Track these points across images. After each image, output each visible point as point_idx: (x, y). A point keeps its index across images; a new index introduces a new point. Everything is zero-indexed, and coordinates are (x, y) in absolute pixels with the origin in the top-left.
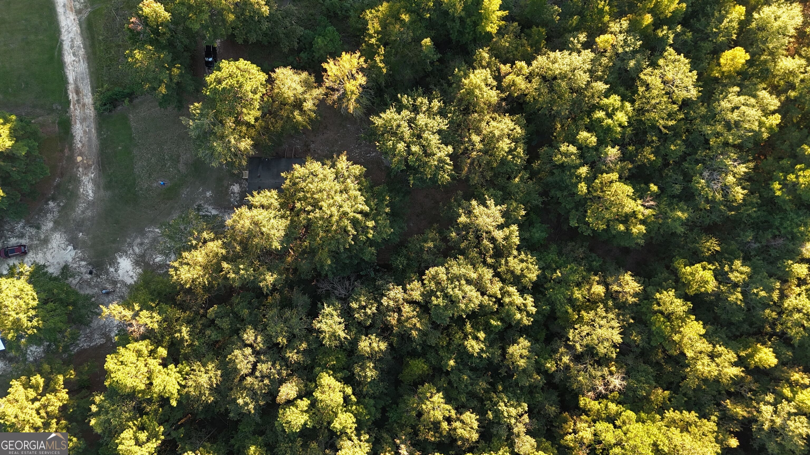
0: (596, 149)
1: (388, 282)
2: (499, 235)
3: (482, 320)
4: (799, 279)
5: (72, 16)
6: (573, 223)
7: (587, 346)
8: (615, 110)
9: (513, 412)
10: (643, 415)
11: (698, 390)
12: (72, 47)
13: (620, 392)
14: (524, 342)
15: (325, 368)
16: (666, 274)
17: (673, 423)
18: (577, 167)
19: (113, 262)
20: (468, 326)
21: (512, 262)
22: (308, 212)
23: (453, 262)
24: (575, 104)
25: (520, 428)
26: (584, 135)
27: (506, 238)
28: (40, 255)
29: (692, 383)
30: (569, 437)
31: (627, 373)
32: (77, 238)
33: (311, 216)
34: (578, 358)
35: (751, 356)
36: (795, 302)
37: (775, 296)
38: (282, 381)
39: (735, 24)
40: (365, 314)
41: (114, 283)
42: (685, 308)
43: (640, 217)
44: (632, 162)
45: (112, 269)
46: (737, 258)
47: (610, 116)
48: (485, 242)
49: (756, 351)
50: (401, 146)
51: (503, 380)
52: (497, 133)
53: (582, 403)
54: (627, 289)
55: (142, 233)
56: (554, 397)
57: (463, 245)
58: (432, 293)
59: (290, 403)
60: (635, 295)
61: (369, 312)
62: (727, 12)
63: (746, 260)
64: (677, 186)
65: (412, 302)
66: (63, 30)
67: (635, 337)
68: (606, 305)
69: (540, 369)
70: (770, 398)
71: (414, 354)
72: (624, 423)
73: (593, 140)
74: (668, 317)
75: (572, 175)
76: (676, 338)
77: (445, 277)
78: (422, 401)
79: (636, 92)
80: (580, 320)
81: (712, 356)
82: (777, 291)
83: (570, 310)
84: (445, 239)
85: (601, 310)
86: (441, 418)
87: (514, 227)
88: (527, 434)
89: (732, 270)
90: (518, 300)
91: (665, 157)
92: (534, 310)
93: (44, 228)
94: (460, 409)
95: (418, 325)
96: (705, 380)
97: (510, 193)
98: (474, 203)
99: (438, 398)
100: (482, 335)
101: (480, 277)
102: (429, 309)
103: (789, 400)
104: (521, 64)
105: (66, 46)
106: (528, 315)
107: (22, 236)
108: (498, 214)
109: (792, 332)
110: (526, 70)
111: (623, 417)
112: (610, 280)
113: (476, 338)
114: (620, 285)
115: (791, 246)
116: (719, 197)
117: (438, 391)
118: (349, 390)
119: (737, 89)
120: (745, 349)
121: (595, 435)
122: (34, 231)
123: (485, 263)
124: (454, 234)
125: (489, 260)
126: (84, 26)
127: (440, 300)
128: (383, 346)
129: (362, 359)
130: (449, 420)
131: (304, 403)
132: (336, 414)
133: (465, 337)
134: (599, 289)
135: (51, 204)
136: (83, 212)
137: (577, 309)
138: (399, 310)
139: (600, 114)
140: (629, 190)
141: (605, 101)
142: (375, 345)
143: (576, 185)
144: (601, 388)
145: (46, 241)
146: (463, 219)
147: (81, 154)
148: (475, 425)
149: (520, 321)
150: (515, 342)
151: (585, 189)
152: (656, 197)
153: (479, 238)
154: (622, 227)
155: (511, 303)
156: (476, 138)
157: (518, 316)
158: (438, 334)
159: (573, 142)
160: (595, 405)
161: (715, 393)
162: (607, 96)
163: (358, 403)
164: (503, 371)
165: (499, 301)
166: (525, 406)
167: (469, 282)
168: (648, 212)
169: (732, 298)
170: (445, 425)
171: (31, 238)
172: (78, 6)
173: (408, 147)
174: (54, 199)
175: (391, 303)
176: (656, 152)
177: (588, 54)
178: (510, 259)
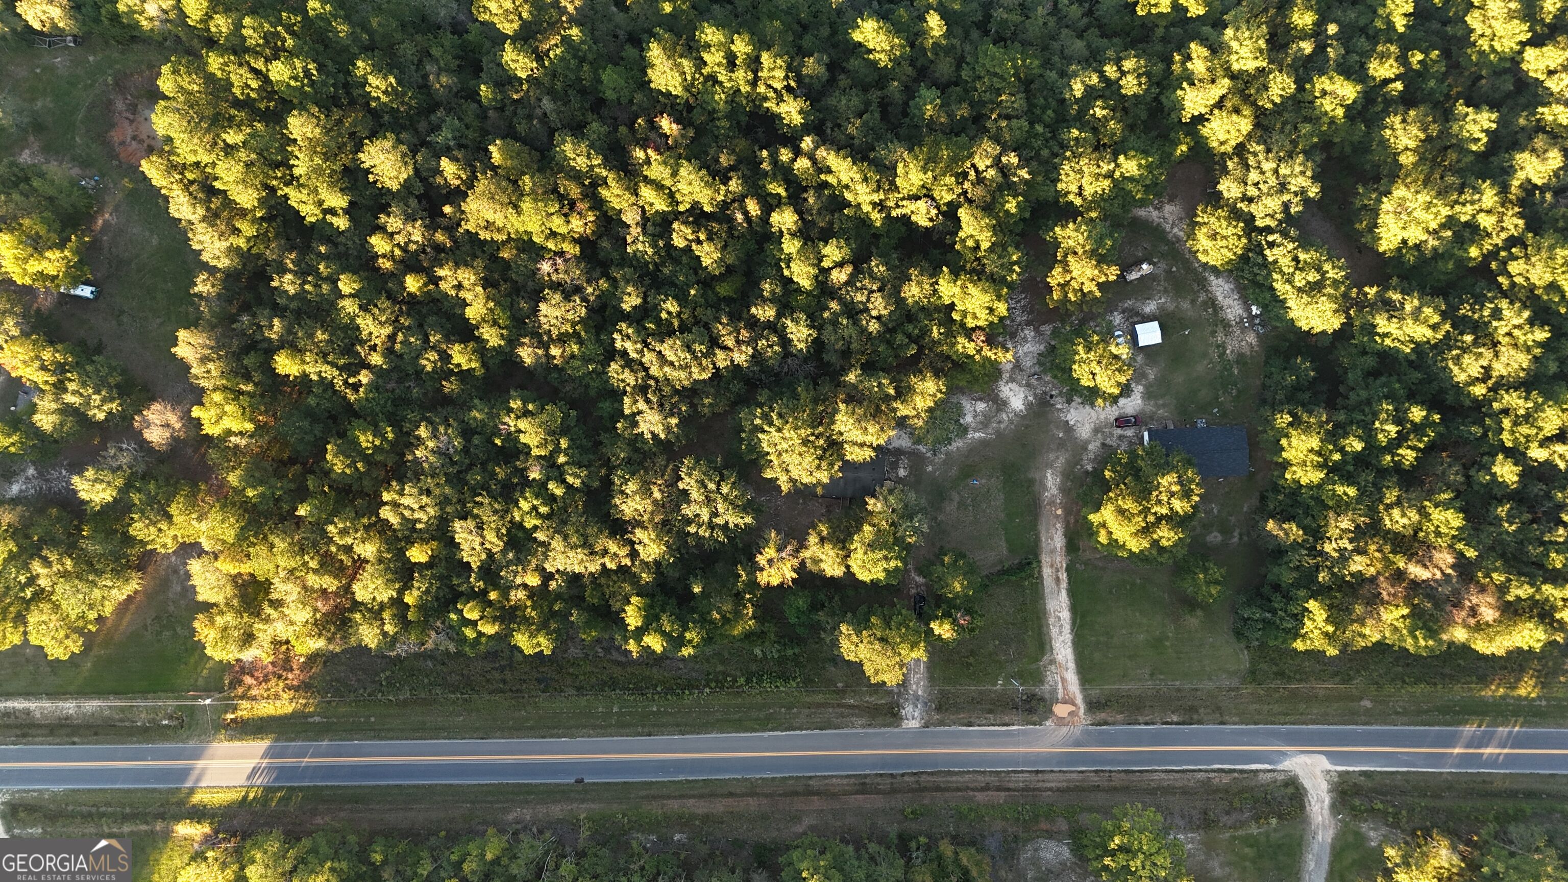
0: (549, 479)
1: (748, 368)
2: (642, 405)
3: (664, 329)
4: (375, 351)
5: (1060, 658)
6: (573, 413)
7: (570, 301)
8: (530, 513)
9: (640, 247)
10: (526, 238)
11: (475, 257)
12: (1061, 626)
13: (543, 258)
14: (626, 307)
15: (808, 293)
16: (491, 362)
17: (499, 230)
18: (567, 463)
19: (1029, 406)
20: (676, 324)
21: (631, 380)
22: (813, 434)
23: (686, 383)
24: (564, 522)
25: (635, 231)
26: (559, 491)
27: (635, 402)
28: (1102, 417)
29: (479, 263)
30: (592, 219)
31: (534, 274)
32: (1065, 432)
33: (809, 431)
34: (578, 290)
35: (426, 285)
36: (382, 331)
37: (400, 337)
38: (847, 283)
39: (416, 584)
40: (768, 340)
41: (1028, 385)
42: (481, 330)
43: (512, 415)
44: (516, 468)
45: (1031, 398)
46: (428, 373)
47: (535, 508)
48: (654, 399)
49: (420, 288)
50: (725, 490)
51: (648, 273)
52: (637, 498)
53: (578, 249)
54: (530, 350)
55: (999, 433)
56: (602, 254)
57: (676, 399)
58: (705, 356)
59: (840, 265)
60: (523, 344)
61: (764, 342)
62: (421, 597)
63: (420, 371)
64: (476, 442)
65: (725, 348)
66: (1070, 644)
67: (523, 305)
68: (550, 336)
69: (614, 282)
70: (413, 247)
71: (728, 300)
72: (542, 232)
73: (551, 486)
74: (495, 323)
75: (572, 457)
76: (491, 304)
77: (693, 369)
78: (721, 259)
79: (508, 530)
80: (574, 324)
81: (459, 287)
82: (398, 341)
83: (583, 333)
84: (692, 406)
85: (555, 332)
86: (705, 245)
87: (627, 412)
88: (629, 226)
89: (435, 362)
90: (629, 345)
91: (484, 469)
92: (615, 336)
93: (1098, 444)
94: (688, 250)
95: (720, 327)
96: (466, 265)
97: (629, 445)
98: (663, 436)
99: (706, 261)
100: (664, 315)
101: (661, 367)
102: (710, 341)
103: (398, 245)
104: (611, 565)
105: (1067, 628)
106: (620, 331)
107: (1121, 437)
108: (642, 424)
109: (387, 303)
110: (607, 560)
111: (543, 236)
112: (543, 360)
113: (669, 313)
114: (536, 354)
115: (380, 381)
116: (442, 429)
117: (706, 267)
118: (786, 273)
119: (419, 526)
120: (429, 292)
121: (568, 222)
122: (1108, 442)
123: (657, 380)
124: (684, 408)
125: (652, 383)
126: (1048, 647)
127: (698, 349)
128: (753, 310)
129: (774, 300)
130: (699, 242)
131: (826, 264)
132: (798, 252)
133: (679, 314)
134: (555, 351)
135: (1089, 468)
136: (1057, 458)
137: (576, 334)
138: (738, 342)
139: (543, 510)
140: (523, 439)
141: (538, 522)
142: (761, 312)
143: (569, 447)
144: (559, 261)
145: (1096, 430)
146: (674, 421)
147: (1057, 516)
148: (674, 235)
149: (629, 326)
150: (635, 308)
151: (562, 441)
152: (497, 433)
153: (661, 405)
154: (530, 407)
155: (636, 343)
156: (657, 495)
157: (630, 331)
158: (704, 319)
159: (569, 487)
160: (567, 247)
161: (457, 252)
162: (535, 528)
163: (780, 260)
164: (647, 281)
165: (646, 345)
166: (629, 250)
167: (672, 364)
168: (507, 419)
169: (438, 337)
170: (702, 237)
171: (1112, 435)
172: (1053, 667)
173: (718, 489)
174: (1087, 472)
175: (744, 348)
176: (493, 475)
177: (549, 567)
178: (633, 383)
